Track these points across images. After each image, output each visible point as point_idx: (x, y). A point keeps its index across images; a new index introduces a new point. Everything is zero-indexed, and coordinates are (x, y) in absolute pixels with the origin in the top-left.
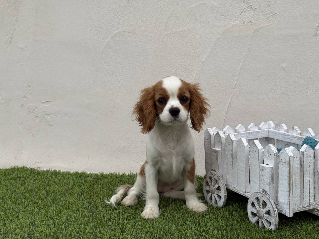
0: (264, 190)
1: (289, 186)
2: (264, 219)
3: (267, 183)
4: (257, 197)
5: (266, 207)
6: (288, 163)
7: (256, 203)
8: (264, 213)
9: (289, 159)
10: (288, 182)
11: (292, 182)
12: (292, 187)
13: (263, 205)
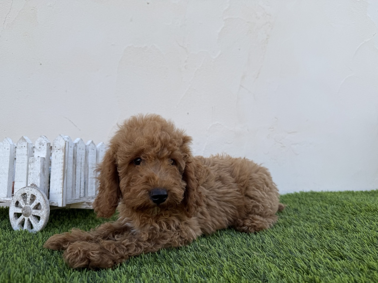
0: (33, 184)
1: (64, 172)
2: (31, 215)
3: (38, 174)
4: (23, 193)
5: (35, 201)
6: (63, 148)
7: (22, 200)
8: (32, 209)
9: (65, 145)
10: (62, 168)
11: (66, 169)
12: (66, 174)
13: (31, 199)
